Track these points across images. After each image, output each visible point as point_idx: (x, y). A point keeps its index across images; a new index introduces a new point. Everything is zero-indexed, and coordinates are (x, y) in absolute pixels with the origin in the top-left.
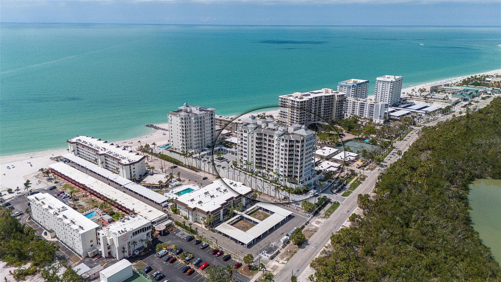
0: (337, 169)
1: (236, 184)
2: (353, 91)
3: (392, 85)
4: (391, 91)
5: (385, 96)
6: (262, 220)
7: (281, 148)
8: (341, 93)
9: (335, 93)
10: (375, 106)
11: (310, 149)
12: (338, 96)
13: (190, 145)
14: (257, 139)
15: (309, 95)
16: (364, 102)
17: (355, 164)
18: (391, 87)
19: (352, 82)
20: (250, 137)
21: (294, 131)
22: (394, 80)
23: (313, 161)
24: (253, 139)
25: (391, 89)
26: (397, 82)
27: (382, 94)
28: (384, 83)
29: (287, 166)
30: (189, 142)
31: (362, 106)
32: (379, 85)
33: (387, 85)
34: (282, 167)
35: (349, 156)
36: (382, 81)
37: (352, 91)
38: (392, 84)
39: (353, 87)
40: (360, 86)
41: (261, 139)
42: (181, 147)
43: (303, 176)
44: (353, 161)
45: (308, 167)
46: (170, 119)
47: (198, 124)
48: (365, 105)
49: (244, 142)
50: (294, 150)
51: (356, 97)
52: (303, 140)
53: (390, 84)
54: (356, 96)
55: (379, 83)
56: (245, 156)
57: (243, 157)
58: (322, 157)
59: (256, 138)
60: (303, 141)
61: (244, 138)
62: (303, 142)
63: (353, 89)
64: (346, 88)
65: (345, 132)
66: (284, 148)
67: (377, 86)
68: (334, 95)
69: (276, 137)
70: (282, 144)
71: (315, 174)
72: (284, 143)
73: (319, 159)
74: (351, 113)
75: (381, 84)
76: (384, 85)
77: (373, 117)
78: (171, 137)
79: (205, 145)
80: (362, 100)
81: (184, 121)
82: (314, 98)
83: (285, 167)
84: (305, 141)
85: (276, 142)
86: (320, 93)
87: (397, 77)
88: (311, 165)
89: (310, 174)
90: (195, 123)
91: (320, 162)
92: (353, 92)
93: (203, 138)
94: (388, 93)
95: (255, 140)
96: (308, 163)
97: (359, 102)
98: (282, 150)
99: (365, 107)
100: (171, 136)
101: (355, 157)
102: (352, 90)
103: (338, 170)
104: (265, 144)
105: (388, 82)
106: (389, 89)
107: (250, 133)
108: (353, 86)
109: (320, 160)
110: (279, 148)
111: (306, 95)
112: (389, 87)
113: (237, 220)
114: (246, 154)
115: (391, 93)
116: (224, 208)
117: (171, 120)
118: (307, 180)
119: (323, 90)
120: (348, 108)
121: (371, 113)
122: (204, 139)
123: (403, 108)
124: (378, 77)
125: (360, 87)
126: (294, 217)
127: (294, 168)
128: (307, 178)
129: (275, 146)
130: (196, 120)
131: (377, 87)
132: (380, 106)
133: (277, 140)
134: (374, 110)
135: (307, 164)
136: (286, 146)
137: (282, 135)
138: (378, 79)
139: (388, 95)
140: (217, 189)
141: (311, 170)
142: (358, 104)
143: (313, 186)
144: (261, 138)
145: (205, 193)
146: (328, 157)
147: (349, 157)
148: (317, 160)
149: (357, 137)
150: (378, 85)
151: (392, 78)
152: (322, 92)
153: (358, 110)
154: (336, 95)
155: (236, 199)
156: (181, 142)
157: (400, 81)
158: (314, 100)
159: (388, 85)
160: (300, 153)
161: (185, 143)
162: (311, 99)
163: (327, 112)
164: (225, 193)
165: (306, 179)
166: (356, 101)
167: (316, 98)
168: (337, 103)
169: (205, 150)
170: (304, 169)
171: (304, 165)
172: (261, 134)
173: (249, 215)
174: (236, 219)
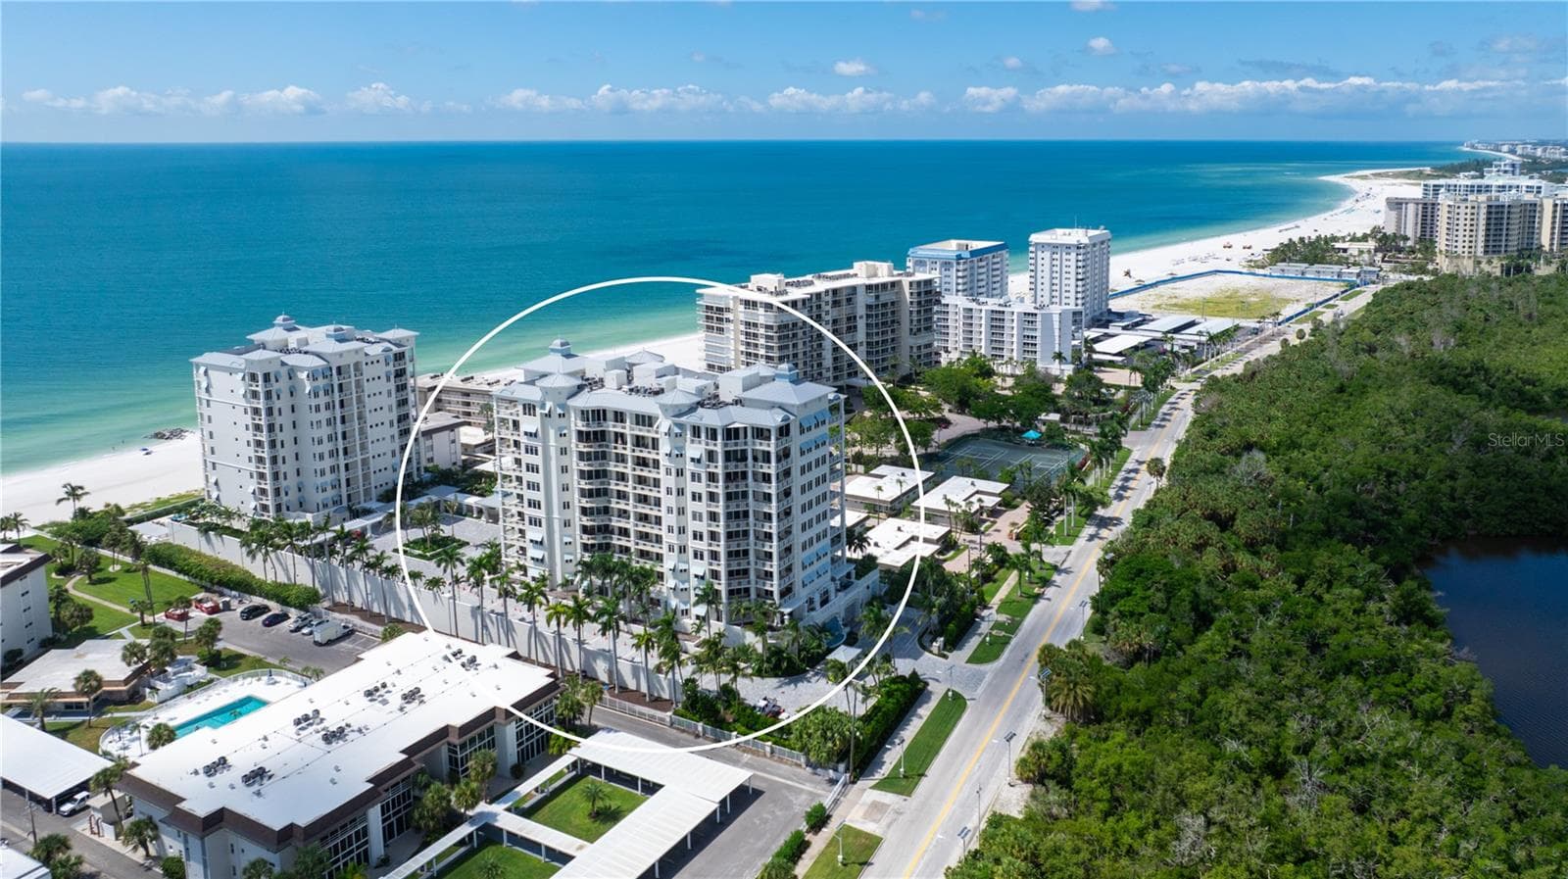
0: (937, 547)
1: (473, 660)
2: (960, 274)
3: (1080, 258)
4: (1080, 277)
5: (1065, 294)
6: (591, 837)
7: (690, 467)
8: (920, 276)
9: (899, 275)
10: (1039, 318)
11: (817, 465)
12: (911, 284)
13: (293, 496)
14: (583, 436)
15: (811, 283)
16: (1001, 309)
17: (1004, 522)
18: (1080, 264)
19: (954, 248)
20: (552, 433)
21: (745, 389)
22: (1085, 241)
23: (836, 522)
24: (564, 442)
25: (1080, 270)
26: (1094, 245)
27: (1054, 287)
28: (1055, 250)
29: (721, 549)
30: (290, 483)
31: (997, 320)
32: (1039, 259)
33: (1065, 257)
34: (698, 555)
35: (977, 492)
36: (1049, 245)
37: (958, 277)
38: (1082, 251)
39: (958, 264)
40: (981, 260)
41: (600, 436)
42: (253, 504)
43: (797, 587)
44: (994, 513)
45: (817, 547)
46: (204, 385)
47: (327, 399)
48: (1007, 317)
49: (527, 459)
50: (750, 475)
51: (972, 295)
52: (788, 426)
53: (1073, 255)
54: (972, 291)
55: (1039, 253)
56: (535, 522)
57: (527, 527)
58: (873, 507)
59: (580, 433)
60: (784, 431)
61: (524, 440)
62: (788, 434)
63: (961, 267)
64: (938, 266)
65: (950, 411)
66: (702, 471)
67: (1032, 261)
68: (900, 281)
69: (664, 424)
70: (695, 449)
71: (848, 575)
72: (703, 446)
73: (864, 515)
74: (962, 349)
75: (1047, 255)
76: (1055, 256)
77: (1038, 356)
78: (210, 465)
79: (367, 492)
80: (992, 303)
81: (260, 389)
82: (827, 292)
83: (714, 556)
84: (794, 430)
85: (665, 447)
86: (847, 276)
87: (1092, 233)
88: (829, 537)
89: (828, 576)
90: (316, 395)
91: (868, 524)
92: (960, 281)
93: (359, 458)
94: (1072, 282)
95: (576, 446)
96: (817, 529)
97: (984, 308)
98: (695, 477)
99: (1007, 324)
100: (211, 459)
101: (999, 495)
102: (958, 271)
103: (940, 552)
104: (621, 459)
105: (1068, 247)
106: (1073, 270)
107: (549, 415)
108: (959, 257)
109: (867, 518)
110: (680, 473)
111: (798, 285)
112: (1073, 264)
113: (462, 850)
114: (540, 514)
115: (1080, 283)
116: (389, 797)
117: (207, 390)
118: (817, 604)
119: (860, 267)
120: (951, 331)
121: (1028, 343)
122: (365, 462)
123: (1125, 328)
124: (1035, 232)
125: (981, 264)
126: (758, 793)
127: (752, 557)
128: (817, 600)
129: (664, 462)
130: (321, 382)
131: (1035, 265)
132: (1056, 318)
133: (668, 434)
134: (1038, 334)
135: (811, 533)
136: (711, 456)
137: (692, 409)
138: (1035, 238)
139: (1072, 289)
140: (369, 693)
141: (828, 559)
142: (983, 314)
143: (846, 631)
144: (603, 432)
145: (298, 722)
146: (897, 505)
147: (978, 496)
148: (852, 517)
149: (993, 424)
150: (1036, 258)
151: (1078, 236)
152: (856, 275)
153: (983, 336)
154: (906, 281)
155: (460, 736)
156: (252, 485)
157: (1102, 243)
158: (829, 298)
159: (1068, 257)
160: (774, 484)
161: (268, 487)
162: (818, 295)
163: (877, 343)
164: (409, 707)
165: (811, 601)
166: (973, 305)
167: (835, 291)
168: (911, 312)
169: (367, 512)
170: (799, 556)
171: (799, 538)
172: (599, 415)
173: (528, 813)
174: (461, 843)
